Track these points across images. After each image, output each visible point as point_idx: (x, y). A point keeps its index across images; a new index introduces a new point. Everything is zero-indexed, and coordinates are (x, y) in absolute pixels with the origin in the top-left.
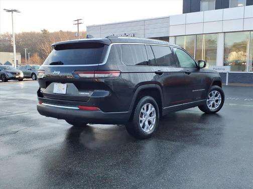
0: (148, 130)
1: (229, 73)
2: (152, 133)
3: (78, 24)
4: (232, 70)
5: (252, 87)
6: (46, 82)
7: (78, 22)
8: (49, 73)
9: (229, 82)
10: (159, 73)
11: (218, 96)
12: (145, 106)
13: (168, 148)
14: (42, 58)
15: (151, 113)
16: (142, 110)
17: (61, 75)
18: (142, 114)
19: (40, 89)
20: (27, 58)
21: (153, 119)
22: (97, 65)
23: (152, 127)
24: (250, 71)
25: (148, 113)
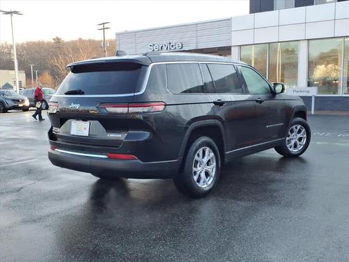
0: (206, 184)
1: (315, 97)
2: (211, 190)
3: (104, 29)
4: (319, 92)
5: (347, 116)
6: (61, 118)
7: (104, 27)
8: (64, 105)
9: (315, 110)
10: (219, 104)
11: (302, 133)
12: (200, 151)
13: (233, 211)
14: (55, 78)
15: (209, 161)
16: (196, 157)
17: (82, 108)
18: (197, 162)
19: (52, 128)
20: (35, 77)
21: (212, 169)
22: (132, 94)
23: (210, 181)
24: (345, 94)
25: (205, 160)
